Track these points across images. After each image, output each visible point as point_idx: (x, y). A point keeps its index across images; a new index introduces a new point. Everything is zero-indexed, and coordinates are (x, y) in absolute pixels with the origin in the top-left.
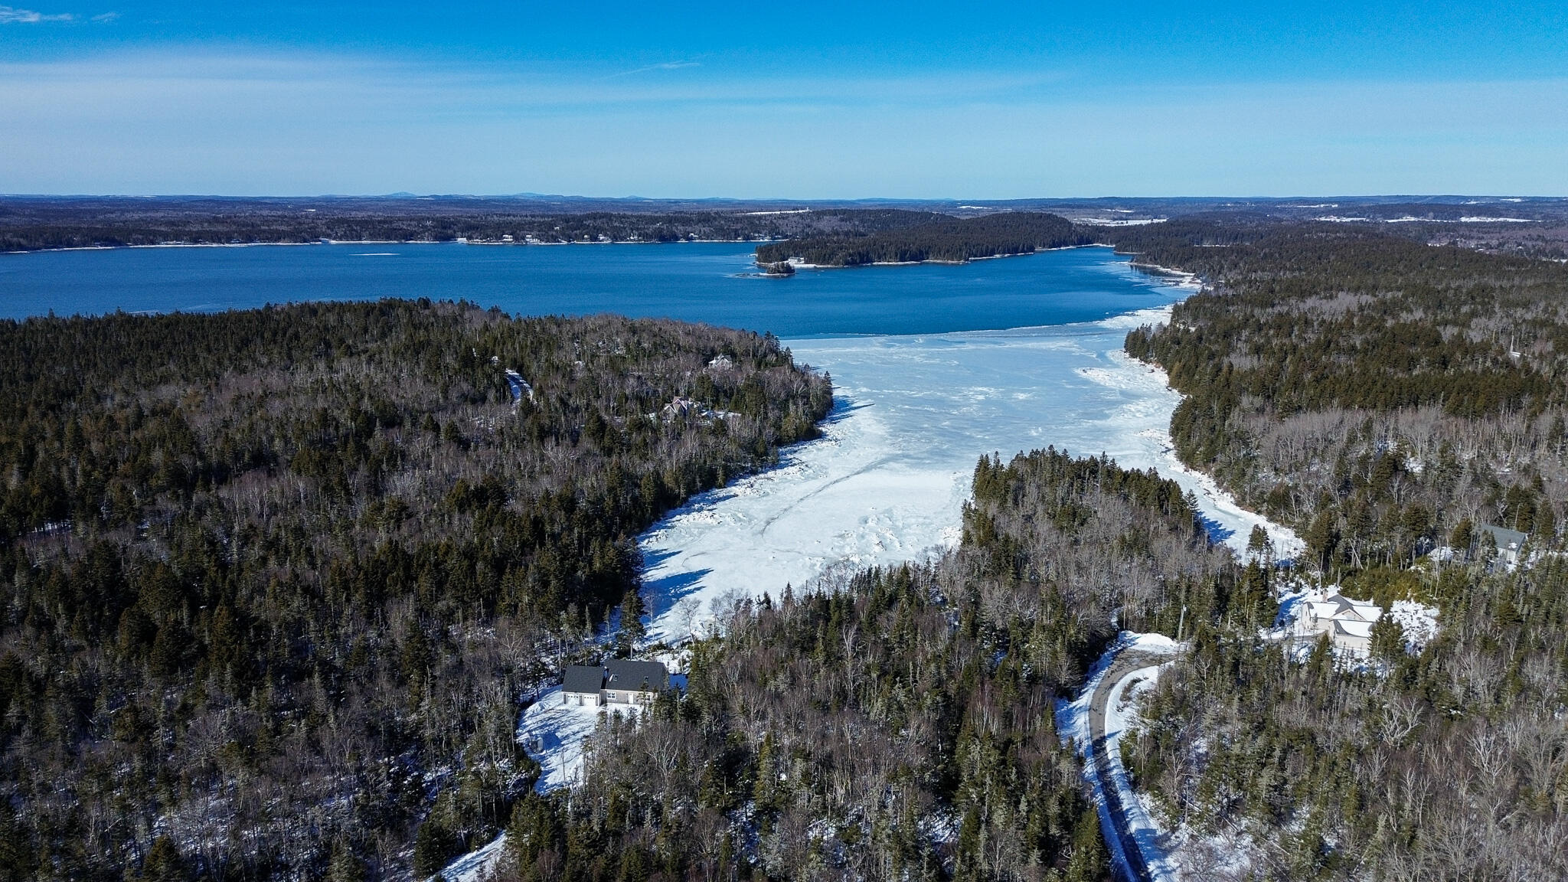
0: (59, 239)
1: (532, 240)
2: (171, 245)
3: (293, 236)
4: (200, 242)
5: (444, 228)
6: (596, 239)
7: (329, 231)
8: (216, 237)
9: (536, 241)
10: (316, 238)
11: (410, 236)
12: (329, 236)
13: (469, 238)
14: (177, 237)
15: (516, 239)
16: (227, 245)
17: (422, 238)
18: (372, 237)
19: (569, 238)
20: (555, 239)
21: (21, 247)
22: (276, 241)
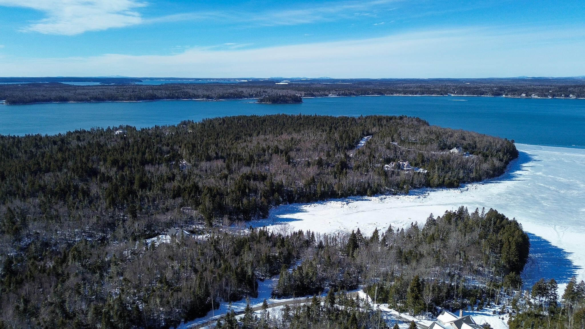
0: (365, 92)
1: (534, 96)
2: (398, 95)
3: (438, 93)
4: (406, 94)
5: (501, 91)
6: (568, 96)
7: (452, 91)
8: (412, 93)
9: (536, 97)
10: (446, 94)
11: (483, 93)
12: (452, 93)
13: (506, 95)
14: (400, 92)
15: (526, 95)
16: (415, 95)
17: (487, 95)
18: (467, 93)
19: (553, 96)
20: (546, 96)
21: (354, 95)
22: (432, 94)
